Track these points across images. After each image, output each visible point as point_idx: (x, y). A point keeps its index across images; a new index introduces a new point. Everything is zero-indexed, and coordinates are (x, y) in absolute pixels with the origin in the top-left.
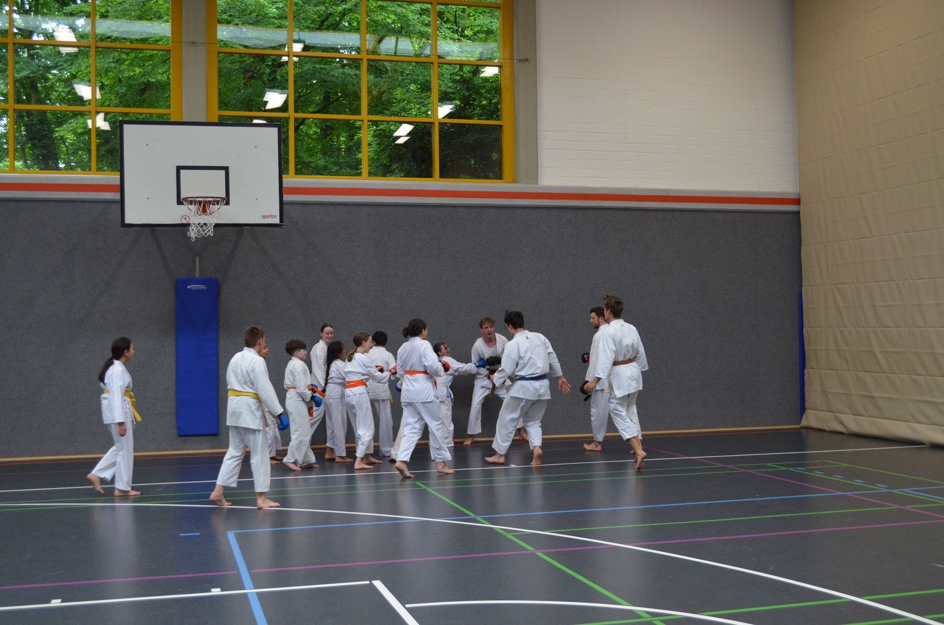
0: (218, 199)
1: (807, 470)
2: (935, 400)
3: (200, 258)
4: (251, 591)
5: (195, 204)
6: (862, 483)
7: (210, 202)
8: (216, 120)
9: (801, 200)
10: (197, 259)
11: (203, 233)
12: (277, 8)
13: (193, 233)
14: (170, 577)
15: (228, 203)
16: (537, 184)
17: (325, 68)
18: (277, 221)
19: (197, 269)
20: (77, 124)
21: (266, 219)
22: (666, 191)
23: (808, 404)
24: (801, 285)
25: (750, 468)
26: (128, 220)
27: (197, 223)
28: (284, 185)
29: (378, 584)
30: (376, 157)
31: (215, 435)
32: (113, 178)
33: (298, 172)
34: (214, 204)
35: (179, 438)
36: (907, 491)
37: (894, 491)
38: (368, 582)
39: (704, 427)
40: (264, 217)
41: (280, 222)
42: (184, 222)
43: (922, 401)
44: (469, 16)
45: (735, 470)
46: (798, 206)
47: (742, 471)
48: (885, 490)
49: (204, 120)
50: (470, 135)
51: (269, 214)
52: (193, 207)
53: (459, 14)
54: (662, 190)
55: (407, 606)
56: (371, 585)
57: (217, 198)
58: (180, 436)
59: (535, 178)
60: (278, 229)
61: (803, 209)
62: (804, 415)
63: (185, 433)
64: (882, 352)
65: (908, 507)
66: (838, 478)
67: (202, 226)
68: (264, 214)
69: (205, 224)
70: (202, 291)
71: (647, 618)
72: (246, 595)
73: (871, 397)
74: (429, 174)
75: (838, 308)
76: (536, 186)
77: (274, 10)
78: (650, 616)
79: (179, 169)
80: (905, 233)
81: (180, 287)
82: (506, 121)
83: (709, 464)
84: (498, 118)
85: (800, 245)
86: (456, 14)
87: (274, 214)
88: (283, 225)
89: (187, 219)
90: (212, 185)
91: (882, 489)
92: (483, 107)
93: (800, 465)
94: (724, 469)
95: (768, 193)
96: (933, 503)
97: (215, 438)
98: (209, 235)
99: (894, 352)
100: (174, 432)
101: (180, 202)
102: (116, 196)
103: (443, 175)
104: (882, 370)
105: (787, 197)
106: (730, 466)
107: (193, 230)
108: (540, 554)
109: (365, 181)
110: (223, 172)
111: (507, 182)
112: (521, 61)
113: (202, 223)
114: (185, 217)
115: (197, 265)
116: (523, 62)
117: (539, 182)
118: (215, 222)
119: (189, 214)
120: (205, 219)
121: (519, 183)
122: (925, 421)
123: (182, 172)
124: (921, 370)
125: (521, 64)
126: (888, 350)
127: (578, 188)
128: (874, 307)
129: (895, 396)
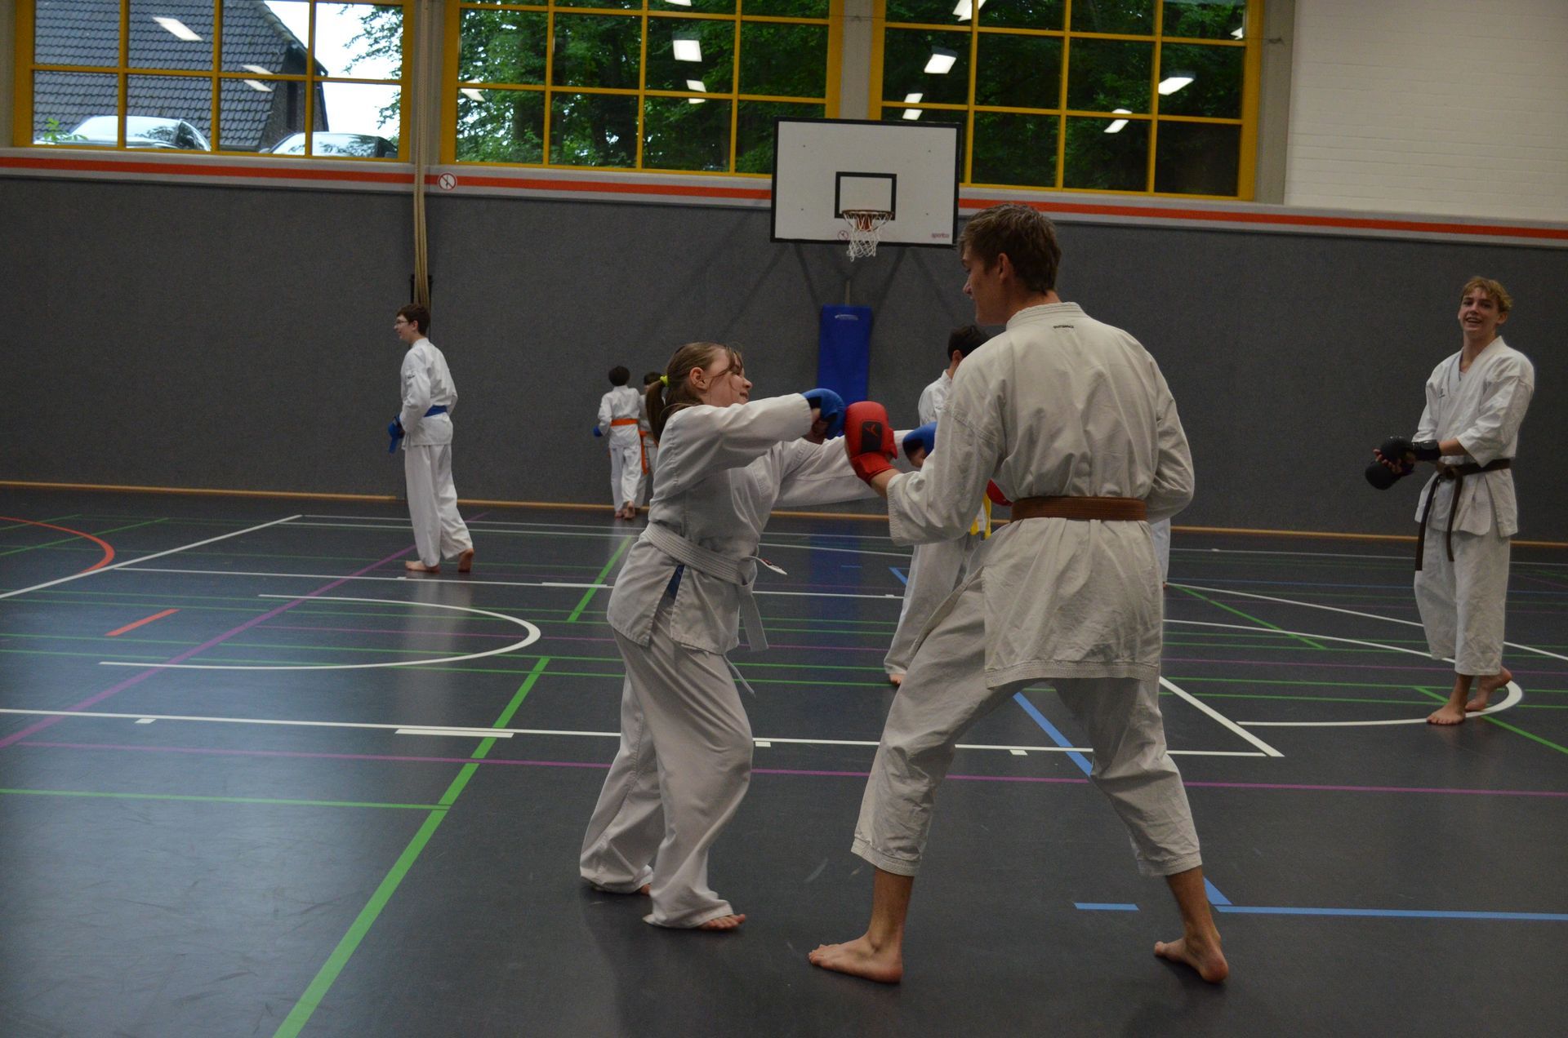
0: (882, 213)
3: (852, 283)
5: (856, 218)
7: (874, 216)
8: (881, 118)
10: (848, 283)
11: (865, 253)
13: (852, 252)
15: (893, 219)
16: (1282, 202)
18: (949, 241)
19: (848, 296)
21: (937, 238)
26: (780, 233)
27: (857, 240)
28: (961, 196)
32: (763, 181)
33: (976, 179)
34: (877, 219)
40: (934, 236)
42: (842, 238)
49: (864, 118)
51: (941, 232)
52: (853, 221)
54: (1456, 218)
57: (881, 211)
59: (1281, 197)
60: (951, 250)
67: (863, 245)
68: (934, 232)
69: (867, 242)
70: (852, 321)
74: (1142, 187)
76: (1281, 206)
79: (839, 175)
81: (826, 317)
82: (1247, 121)
84: (1238, 115)
87: (945, 233)
89: (846, 235)
90: (874, 196)
92: (1218, 102)
98: (871, 256)
101: (838, 215)
103: (1159, 188)
107: (853, 248)
109: (1059, 194)
110: (889, 181)
111: (1242, 200)
112: (1271, 41)
113: (864, 241)
114: (843, 233)
115: (848, 291)
116: (1275, 43)
117: (1285, 200)
118: (880, 240)
119: (848, 229)
120: (865, 236)
121: (1257, 202)
123: (842, 178)
125: (1270, 45)
127: (1339, 211)
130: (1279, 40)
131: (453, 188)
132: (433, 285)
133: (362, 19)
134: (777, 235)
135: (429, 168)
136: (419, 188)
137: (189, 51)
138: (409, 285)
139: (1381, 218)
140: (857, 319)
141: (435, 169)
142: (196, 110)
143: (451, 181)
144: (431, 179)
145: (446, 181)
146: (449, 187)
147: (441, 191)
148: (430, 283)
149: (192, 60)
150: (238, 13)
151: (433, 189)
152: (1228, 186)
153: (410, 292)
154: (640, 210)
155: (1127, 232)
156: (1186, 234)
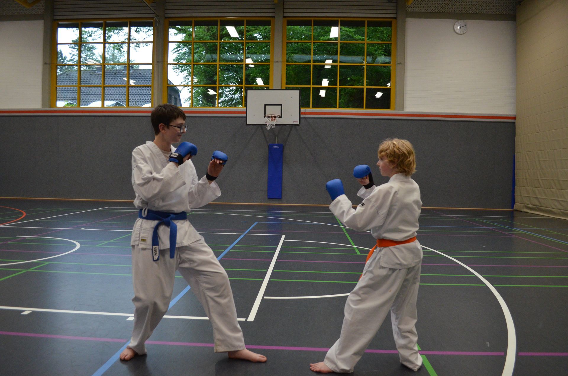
0: (279, 116)
2: (559, 199)
4: (244, 234)
8: (285, 88)
9: (516, 117)
10: (276, 137)
11: (271, 127)
13: (267, 127)
15: (281, 117)
16: (403, 111)
18: (298, 123)
19: (276, 141)
21: (295, 123)
22: (457, 113)
23: (516, 200)
24: (515, 153)
26: (249, 122)
27: (269, 124)
28: (301, 111)
29: (284, 236)
31: (280, 199)
33: (313, 107)
34: (276, 118)
35: (268, 199)
39: (469, 208)
40: (293, 122)
42: (265, 123)
43: (554, 200)
49: (280, 88)
52: (269, 118)
54: (455, 113)
55: (285, 240)
61: (516, 121)
62: (514, 206)
63: (270, 198)
67: (271, 125)
68: (294, 121)
70: (277, 148)
72: (242, 234)
73: (537, 198)
74: (362, 107)
75: (527, 161)
76: (402, 111)
78: (356, 248)
79: (265, 105)
80: (551, 130)
81: (270, 147)
82: (392, 87)
85: (515, 136)
87: (297, 121)
88: (300, 125)
90: (275, 111)
91: (506, 227)
95: (502, 115)
98: (273, 128)
99: (546, 180)
100: (266, 197)
101: (265, 117)
102: (245, 115)
103: (367, 107)
104: (541, 187)
105: (510, 116)
106: (458, 218)
108: (346, 234)
109: (337, 110)
110: (280, 106)
111: (392, 110)
112: (398, 64)
115: (276, 139)
116: (399, 64)
117: (404, 110)
118: (275, 124)
119: (268, 122)
120: (272, 123)
121: (396, 110)
122: (555, 208)
123: (266, 106)
124: (554, 187)
125: (398, 65)
126: (543, 178)
127: (420, 112)
128: (539, 161)
129: (544, 197)
130: (401, 63)
134: (248, 123)
139: (433, 114)
140: (279, 147)
142: (137, 104)
152: (387, 106)
154: (217, 118)
155: (357, 120)
156: (375, 120)
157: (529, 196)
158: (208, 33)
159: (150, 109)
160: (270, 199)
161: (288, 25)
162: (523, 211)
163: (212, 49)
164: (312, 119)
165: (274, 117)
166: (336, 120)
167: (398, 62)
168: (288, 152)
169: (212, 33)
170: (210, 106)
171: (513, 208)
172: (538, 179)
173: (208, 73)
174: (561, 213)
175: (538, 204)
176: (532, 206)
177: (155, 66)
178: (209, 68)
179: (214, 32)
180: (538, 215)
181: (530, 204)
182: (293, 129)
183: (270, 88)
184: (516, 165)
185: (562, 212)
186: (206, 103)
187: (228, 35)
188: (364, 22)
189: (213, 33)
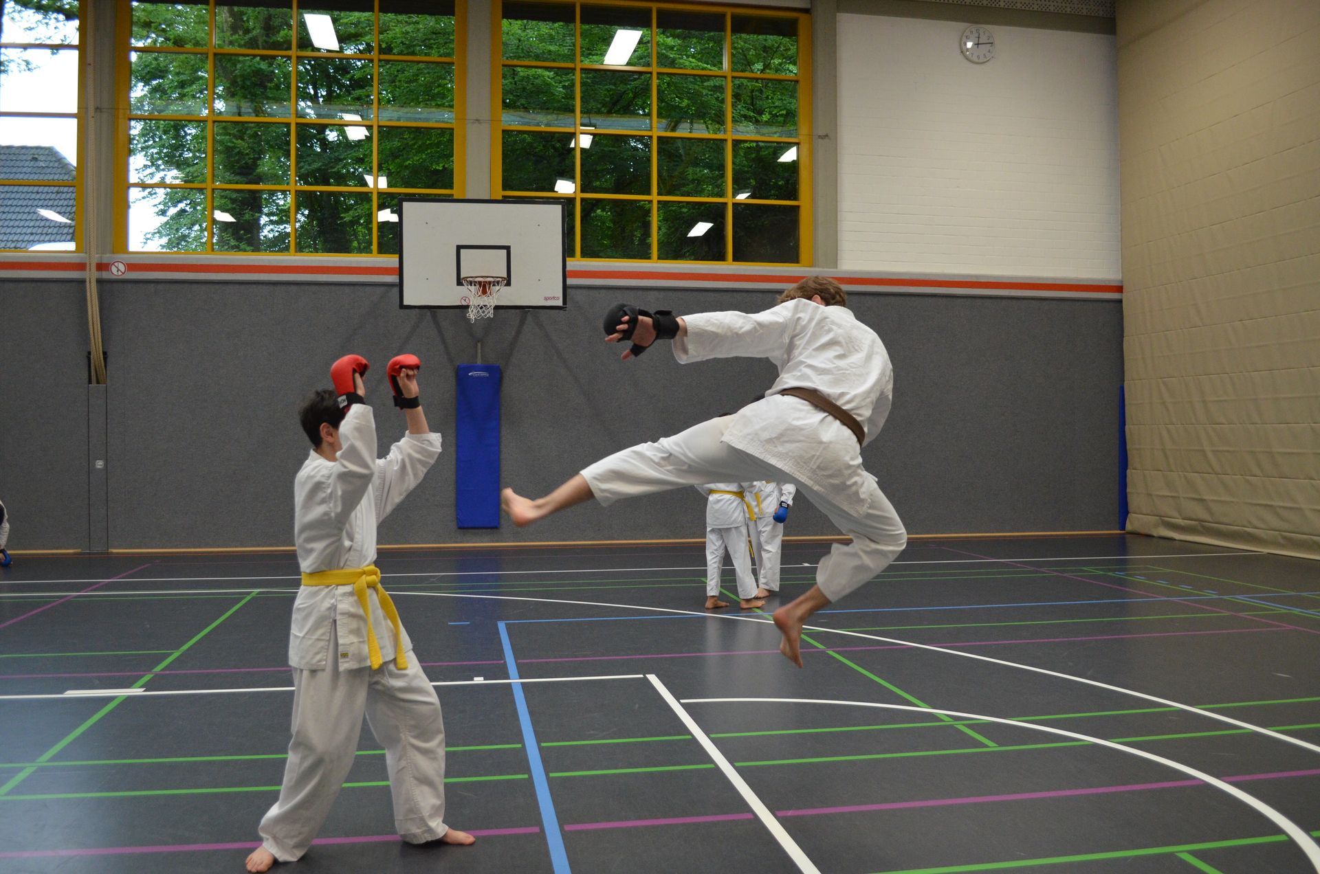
0: (499, 279)
1: (1127, 575)
2: (1273, 503)
3: (481, 345)
4: (515, 681)
5: (475, 285)
6: (1191, 589)
8: (501, 198)
9: (1124, 287)
10: (479, 345)
11: (483, 315)
12: (564, 87)
13: (472, 315)
14: (433, 664)
15: (508, 284)
16: (837, 268)
17: (614, 151)
18: (560, 303)
19: (479, 356)
20: (362, 210)
21: (549, 301)
22: (976, 276)
23: (1132, 507)
24: (1123, 381)
25: (1064, 572)
26: (407, 301)
27: (476, 305)
28: (568, 268)
29: (653, 678)
30: (666, 240)
31: (496, 527)
32: (391, 260)
33: (585, 254)
34: (494, 285)
35: (460, 530)
36: (1240, 598)
37: (1225, 597)
38: (642, 676)
40: (546, 299)
41: (563, 304)
42: (464, 303)
43: (1258, 504)
44: (767, 98)
45: (1046, 573)
46: (1120, 294)
47: (1055, 574)
48: (1215, 597)
49: (487, 197)
50: (765, 216)
51: (552, 296)
52: (473, 288)
53: (756, 95)
55: (682, 701)
56: (645, 677)
57: (497, 277)
58: (460, 528)
59: (835, 263)
60: (561, 312)
61: (1125, 297)
62: (1128, 519)
63: (465, 526)
64: (1213, 451)
65: (1241, 614)
66: (1162, 583)
67: (481, 308)
68: (547, 296)
69: (485, 306)
70: (484, 377)
71: (949, 722)
72: (510, 684)
73: (1202, 500)
74: (721, 257)
75: (1164, 403)
76: (834, 270)
77: (561, 89)
78: (951, 720)
79: (457, 246)
80: (1240, 321)
81: (461, 375)
82: (804, 202)
83: (1018, 567)
84: (796, 199)
85: (1122, 336)
86: (752, 95)
87: (556, 296)
88: (566, 308)
89: (467, 300)
90: (492, 265)
91: (1212, 595)
92: (780, 187)
93: (1120, 570)
94: (1036, 572)
95: (1087, 280)
96: (1272, 610)
97: (495, 530)
98: (489, 317)
99: (1228, 451)
100: (453, 525)
101: (459, 283)
102: (393, 279)
103: (736, 258)
104: (1213, 470)
105: (1107, 284)
106: (1042, 570)
107: (472, 311)
108: (831, 653)
109: (655, 265)
110: (504, 251)
111: (804, 266)
112: (820, 137)
113: (482, 304)
114: (464, 298)
115: (479, 351)
116: (823, 139)
117: (839, 266)
118: (496, 304)
119: (470, 296)
120: (484, 300)
121: (819, 267)
122: (1262, 526)
123: (462, 251)
124: (1256, 470)
125: (820, 140)
126: (1221, 449)
127: (881, 273)
128: (1204, 402)
129: (1228, 499)
130: (827, 136)
131: (123, 273)
132: (108, 360)
133: (137, 170)
134: (406, 302)
135: (101, 257)
136: (91, 275)
137: (10, 199)
138: (86, 361)
139: (914, 277)
140: (488, 375)
141: (106, 258)
142: (13, 241)
143: (122, 267)
144: (101, 267)
145: (117, 268)
146: (120, 273)
147: (114, 277)
148: (105, 359)
149: (11, 205)
150: (49, 171)
151: (105, 275)
152: (792, 255)
153: (87, 368)
154: (294, 288)
155: (712, 294)
156: (760, 295)
157: (1173, 494)
158: (237, 36)
159: (70, 258)
160: (465, 530)
161: (507, 15)
162: (1155, 534)
163: (248, 83)
164: (585, 292)
165: (490, 283)
166: (652, 293)
167: (820, 134)
168: (512, 388)
169: (247, 37)
170: (245, 250)
171: (1123, 528)
172: (1203, 451)
173: (239, 153)
174: (1282, 541)
175: (1205, 516)
176: (1186, 521)
177: (91, 122)
178: (242, 139)
179: (254, 33)
180: (1218, 548)
181: (1178, 516)
182: (530, 318)
183: (455, 197)
184: (1126, 411)
185: (1285, 538)
186: (233, 243)
187: (305, 42)
188: (723, 16)
189: (251, 39)
